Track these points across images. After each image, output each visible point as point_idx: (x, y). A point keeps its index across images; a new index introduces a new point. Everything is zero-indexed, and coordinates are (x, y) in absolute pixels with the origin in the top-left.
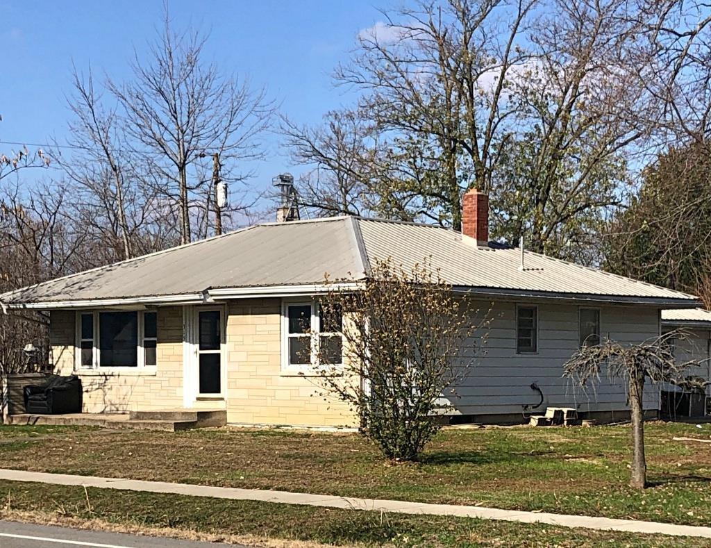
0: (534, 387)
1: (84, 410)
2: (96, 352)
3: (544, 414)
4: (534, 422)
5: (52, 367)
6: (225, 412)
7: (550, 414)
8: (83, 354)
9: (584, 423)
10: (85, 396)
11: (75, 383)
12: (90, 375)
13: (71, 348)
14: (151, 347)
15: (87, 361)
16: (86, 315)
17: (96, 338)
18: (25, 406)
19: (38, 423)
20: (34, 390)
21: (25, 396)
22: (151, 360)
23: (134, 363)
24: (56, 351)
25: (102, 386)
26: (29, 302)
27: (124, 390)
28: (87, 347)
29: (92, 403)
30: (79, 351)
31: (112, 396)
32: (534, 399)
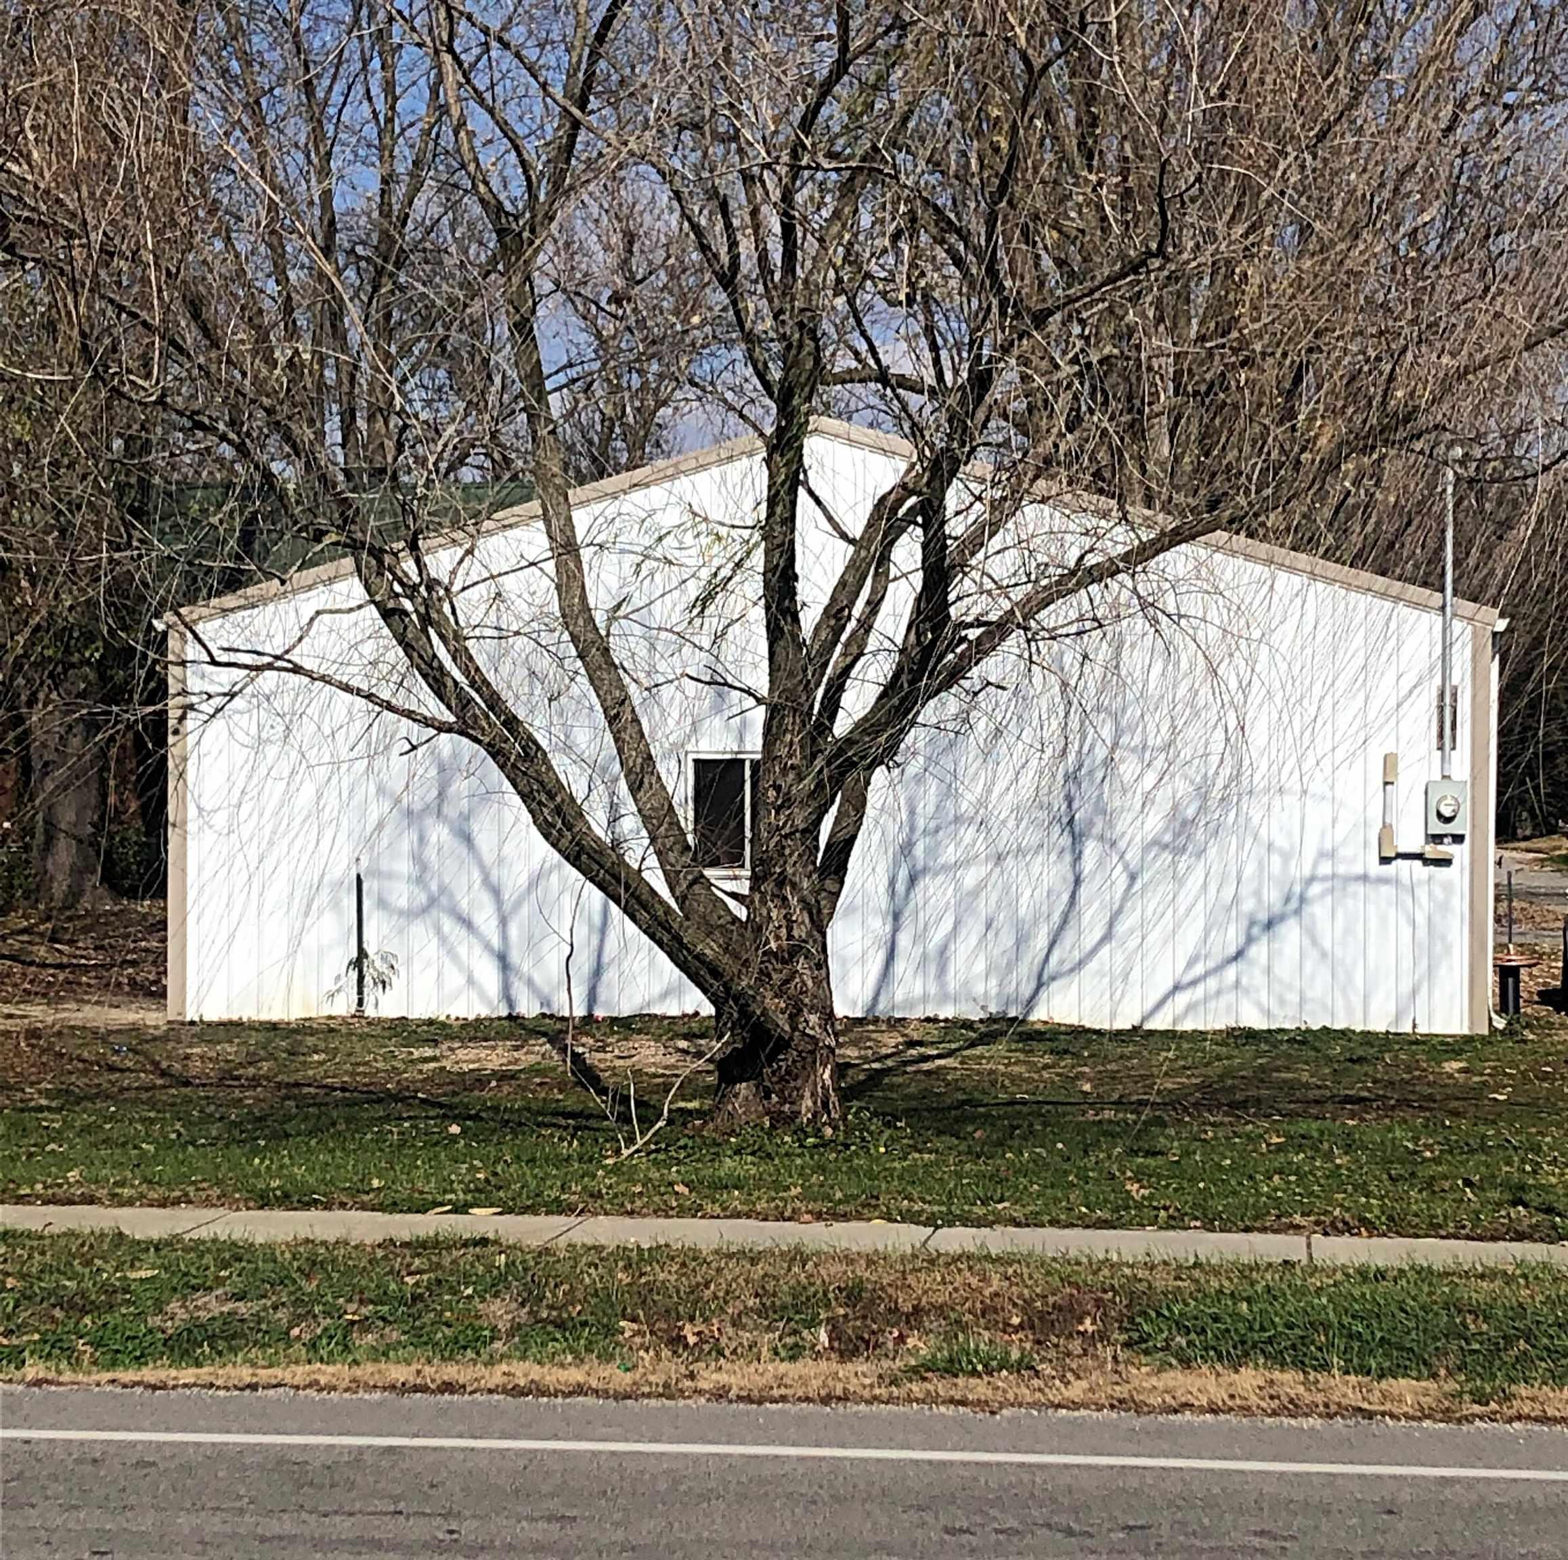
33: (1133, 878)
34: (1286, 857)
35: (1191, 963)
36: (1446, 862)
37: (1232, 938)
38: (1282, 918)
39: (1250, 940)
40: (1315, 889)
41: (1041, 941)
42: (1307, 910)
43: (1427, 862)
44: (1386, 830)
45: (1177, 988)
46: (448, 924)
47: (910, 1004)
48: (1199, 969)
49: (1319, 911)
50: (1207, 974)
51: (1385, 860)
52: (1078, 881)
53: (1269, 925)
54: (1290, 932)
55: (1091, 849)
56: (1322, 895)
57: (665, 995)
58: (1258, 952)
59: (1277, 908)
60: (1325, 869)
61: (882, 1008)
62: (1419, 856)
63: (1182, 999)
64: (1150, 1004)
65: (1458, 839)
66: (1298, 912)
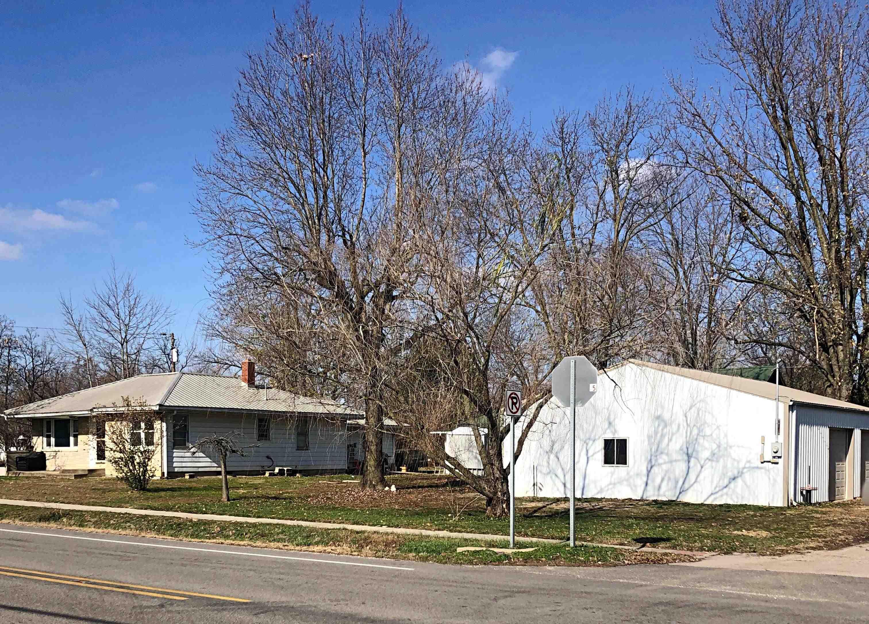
0: (268, 457)
1: (47, 469)
2: (53, 440)
3: (274, 470)
4: (267, 474)
5: (33, 447)
6: (104, 469)
7: (277, 470)
8: (47, 441)
9: (297, 475)
10: (47, 461)
11: (42, 455)
12: (49, 451)
13: (41, 437)
14: (76, 436)
15: (49, 444)
16: (48, 420)
17: (52, 433)
18: (17, 466)
19: (21, 475)
20: (21, 459)
21: (17, 462)
22: (76, 444)
23: (68, 445)
24: (35, 439)
25: (54, 457)
26: (16, 414)
27: (64, 458)
28: (48, 437)
29: (50, 465)
30: (45, 439)
31: (58, 462)
32: (268, 463)
33: (702, 467)
34: (738, 462)
35: (715, 488)
36: (777, 463)
37: (726, 481)
38: (738, 477)
39: (730, 483)
40: (745, 470)
41: (680, 483)
42: (743, 475)
43: (773, 463)
44: (762, 456)
45: (712, 494)
46: (554, 477)
47: (650, 496)
48: (717, 489)
49: (747, 476)
50: (720, 490)
51: (762, 463)
52: (689, 468)
53: (734, 479)
54: (739, 481)
55: (692, 460)
56: (747, 472)
57: (598, 493)
58: (732, 485)
59: (736, 475)
60: (748, 465)
61: (644, 498)
62: (769, 462)
63: (713, 497)
64: (706, 497)
65: (780, 457)
66: (741, 476)
